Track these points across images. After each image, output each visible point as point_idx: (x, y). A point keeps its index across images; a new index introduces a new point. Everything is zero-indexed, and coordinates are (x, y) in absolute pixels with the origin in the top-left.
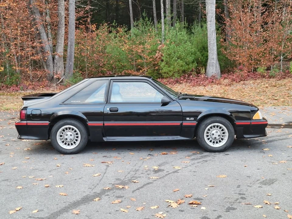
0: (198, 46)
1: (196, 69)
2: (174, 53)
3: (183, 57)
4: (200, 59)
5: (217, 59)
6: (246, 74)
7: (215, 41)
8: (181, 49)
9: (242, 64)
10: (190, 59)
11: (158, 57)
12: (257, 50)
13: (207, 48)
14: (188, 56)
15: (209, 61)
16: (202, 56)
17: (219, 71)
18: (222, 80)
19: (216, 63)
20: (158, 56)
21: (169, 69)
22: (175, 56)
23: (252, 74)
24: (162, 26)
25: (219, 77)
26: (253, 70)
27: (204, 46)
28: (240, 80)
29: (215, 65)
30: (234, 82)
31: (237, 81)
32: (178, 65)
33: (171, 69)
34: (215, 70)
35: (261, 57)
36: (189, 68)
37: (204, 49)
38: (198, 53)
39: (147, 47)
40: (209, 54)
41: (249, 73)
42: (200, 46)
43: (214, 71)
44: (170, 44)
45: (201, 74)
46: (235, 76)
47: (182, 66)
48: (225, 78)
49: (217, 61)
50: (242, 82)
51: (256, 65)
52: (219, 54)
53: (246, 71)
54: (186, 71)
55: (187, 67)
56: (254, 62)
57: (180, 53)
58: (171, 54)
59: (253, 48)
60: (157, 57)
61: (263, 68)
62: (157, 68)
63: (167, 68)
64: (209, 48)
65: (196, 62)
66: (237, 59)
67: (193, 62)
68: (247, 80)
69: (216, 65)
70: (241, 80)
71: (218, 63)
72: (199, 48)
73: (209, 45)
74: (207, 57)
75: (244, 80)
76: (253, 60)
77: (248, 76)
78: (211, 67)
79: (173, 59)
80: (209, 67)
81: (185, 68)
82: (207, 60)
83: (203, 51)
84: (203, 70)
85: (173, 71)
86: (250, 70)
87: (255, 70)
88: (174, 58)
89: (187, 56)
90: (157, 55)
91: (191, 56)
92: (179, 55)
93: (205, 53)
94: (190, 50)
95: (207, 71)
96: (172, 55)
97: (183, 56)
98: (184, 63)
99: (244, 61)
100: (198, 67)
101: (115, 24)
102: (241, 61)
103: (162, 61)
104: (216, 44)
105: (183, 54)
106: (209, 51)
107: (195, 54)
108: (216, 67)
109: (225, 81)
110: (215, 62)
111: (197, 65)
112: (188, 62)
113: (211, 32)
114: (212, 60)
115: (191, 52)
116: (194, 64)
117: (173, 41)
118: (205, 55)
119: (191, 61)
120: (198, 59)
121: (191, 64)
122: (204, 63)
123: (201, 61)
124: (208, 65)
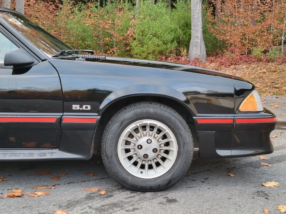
0: (179, 22)
1: (177, 49)
2: (149, 29)
3: (159, 35)
4: (181, 38)
5: (202, 37)
6: (238, 57)
7: (200, 15)
8: (157, 24)
9: (234, 45)
10: (169, 37)
11: (130, 35)
12: (252, 28)
13: (191, 25)
14: (166, 33)
15: (192, 41)
16: (184, 34)
17: (205, 52)
18: (208, 64)
19: (201, 42)
20: (130, 34)
21: (142, 48)
22: (149, 33)
23: (246, 57)
25: (204, 60)
26: (246, 53)
27: (187, 22)
28: (230, 64)
29: (199, 45)
30: (223, 67)
31: (226, 66)
32: (152, 44)
33: (144, 49)
34: (199, 51)
35: (257, 36)
36: (167, 49)
37: (187, 26)
38: (180, 31)
39: (117, 23)
40: (192, 31)
41: (242, 56)
42: (182, 22)
43: (198, 53)
44: (144, 19)
45: (181, 56)
46: (224, 59)
47: (158, 46)
48: (212, 62)
49: (202, 40)
50: (232, 66)
51: (251, 47)
52: (205, 32)
53: (238, 54)
54: (163, 52)
55: (164, 47)
56: (248, 43)
57: (155, 29)
58: (145, 30)
59: (247, 25)
60: (128, 35)
61: (259, 49)
62: (128, 48)
63: (140, 48)
64: (192, 24)
65: (175, 41)
66: (228, 38)
67: (172, 41)
68: (238, 65)
69: (201, 45)
70: (232, 64)
71: (203, 42)
72: (181, 25)
73: (192, 20)
74: (190, 35)
75: (235, 64)
76: (247, 40)
77: (240, 59)
78: (194, 48)
79: (147, 36)
80: (192, 48)
81: (162, 48)
82: (190, 39)
83: (186, 28)
84: (184, 51)
85: (147, 51)
86: (244, 53)
87: (250, 52)
88: (148, 35)
90: (129, 32)
91: (170, 34)
92: (154, 32)
93: (188, 30)
94: (168, 26)
95: (190, 52)
96: (145, 32)
97: (159, 33)
98: (161, 42)
99: (236, 41)
100: (178, 48)
102: (232, 41)
103: (135, 39)
104: (201, 19)
105: (159, 31)
106: (192, 28)
108: (201, 47)
109: (211, 65)
110: (199, 41)
111: (177, 45)
112: (165, 41)
113: (196, 2)
114: (196, 39)
115: (170, 28)
116: (173, 43)
117: (147, 14)
118: (188, 33)
119: (169, 40)
120: (179, 38)
121: (169, 44)
122: (186, 43)
123: (182, 40)
124: (191, 44)
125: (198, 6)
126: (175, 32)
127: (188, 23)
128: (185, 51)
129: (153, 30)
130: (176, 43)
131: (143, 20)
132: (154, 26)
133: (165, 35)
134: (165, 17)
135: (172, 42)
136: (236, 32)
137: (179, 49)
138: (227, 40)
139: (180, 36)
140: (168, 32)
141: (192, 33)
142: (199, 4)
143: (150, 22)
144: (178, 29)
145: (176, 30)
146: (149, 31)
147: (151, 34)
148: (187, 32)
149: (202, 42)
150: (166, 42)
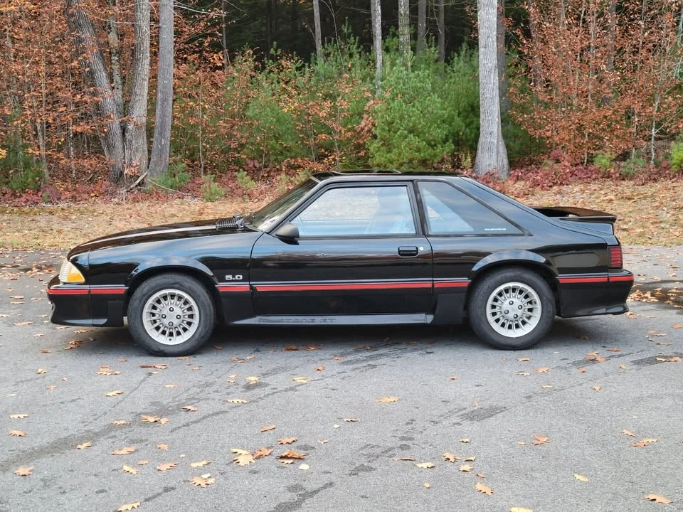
0: (458, 103)
1: (453, 156)
2: (401, 120)
3: (420, 130)
4: (461, 134)
5: (500, 134)
6: (568, 171)
7: (496, 92)
8: (415, 110)
9: (560, 147)
10: (438, 133)
11: (366, 129)
12: (595, 114)
13: (479, 109)
14: (433, 127)
15: (481, 140)
16: (468, 126)
17: (506, 161)
18: (511, 182)
19: (498, 142)
20: (365, 126)
21: (388, 155)
22: (402, 126)
23: (581, 169)
24: (378, 56)
25: (504, 176)
26: (586, 161)
27: (473, 103)
28: (551, 184)
29: (494, 147)
30: (538, 189)
31: (543, 187)
32: (408, 147)
33: (392, 156)
34: (495, 160)
35: (603, 130)
36: (435, 156)
37: (472, 110)
38: (458, 121)
39: (341, 105)
40: (481, 122)
41: (574, 168)
42: (463, 103)
43: (493, 162)
44: (393, 99)
45: (462, 169)
46: (541, 174)
47: (419, 150)
48: (518, 178)
49: (501, 138)
50: (555, 188)
51: (593, 149)
52: (505, 120)
53: (567, 164)
54: (428, 162)
55: (429, 151)
56: (588, 142)
57: (413, 119)
58: (394, 121)
59: (584, 109)
60: (363, 129)
61: (608, 155)
62: (362, 153)
63: (385, 155)
64: (481, 110)
65: (451, 141)
66: (549, 134)
67: (445, 141)
68: (567, 185)
69: (497, 148)
70: (555, 184)
71: (502, 143)
72: (461, 110)
73: (481, 102)
74: (478, 129)
75: (561, 184)
76: (587, 137)
77: (570, 175)
78: (486, 154)
79: (398, 133)
80: (482, 153)
81: (426, 153)
82: (478, 136)
83: (471, 115)
84: (466, 159)
85: (398, 160)
86: (579, 161)
87: (590, 161)
88: (400, 131)
89: (430, 127)
90: (363, 124)
91: (440, 128)
92: (411, 124)
93: (475, 119)
94: (437, 113)
95: (477, 160)
96: (394, 124)
97: (420, 126)
98: (424, 143)
99: (564, 139)
100: (456, 153)
101: (276, 50)
102: (556, 139)
103: (375, 137)
104: (497, 100)
105: (420, 123)
106: (482, 116)
107: (449, 121)
108: (498, 152)
109: (516, 185)
110: (496, 141)
111: (453, 147)
112: (432, 140)
113: (488, 70)
114: (489, 136)
115: (441, 117)
116: (446, 145)
117: (398, 92)
118: (474, 126)
119: (439, 139)
120: (458, 133)
121: (440, 146)
122: (471, 143)
123: (464, 137)
124: (480, 147)
125: (492, 77)
126: (450, 124)
127: (475, 105)
128: (469, 160)
129: (408, 121)
130: (452, 145)
131: (390, 101)
132: (411, 114)
133: (431, 130)
135: (445, 143)
136: (564, 123)
137: (458, 155)
138: (548, 138)
139: (460, 131)
140: (438, 125)
141: (481, 125)
142: (494, 72)
143: (404, 106)
144: (456, 118)
145: (453, 120)
146: (402, 124)
147: (405, 129)
148: (473, 121)
149: (500, 143)
150: (433, 143)
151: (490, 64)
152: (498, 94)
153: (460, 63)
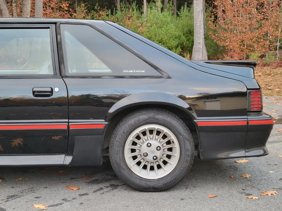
0: (183, 29)
2: (155, 36)
3: (165, 41)
4: (185, 44)
5: (204, 44)
7: (202, 23)
8: (162, 31)
9: (233, 51)
10: (174, 43)
12: (249, 35)
13: (193, 32)
14: (171, 40)
15: (194, 47)
16: (188, 40)
19: (203, 48)
22: (156, 39)
26: (245, 58)
27: (191, 29)
29: (201, 50)
35: (254, 42)
37: (190, 33)
38: (183, 37)
40: (194, 38)
42: (186, 29)
43: (200, 57)
44: (151, 26)
49: (204, 46)
51: (249, 52)
52: (206, 38)
53: (237, 59)
56: (246, 49)
57: (161, 36)
58: (151, 37)
59: (245, 32)
61: (256, 54)
65: (180, 47)
66: (227, 44)
69: (203, 50)
71: (205, 48)
72: (185, 32)
73: (195, 28)
74: (193, 42)
76: (245, 46)
78: (197, 53)
80: (195, 53)
82: (193, 45)
83: (189, 35)
84: (187, 56)
86: (242, 58)
87: (248, 57)
89: (169, 40)
91: (174, 41)
92: (160, 39)
93: (192, 37)
94: (173, 33)
95: (192, 57)
97: (165, 39)
99: (235, 46)
100: (182, 53)
101: (97, 7)
102: (231, 46)
104: (202, 26)
105: (164, 38)
106: (195, 35)
107: (179, 37)
108: (203, 53)
110: (201, 47)
111: (181, 50)
112: (170, 46)
113: (198, 12)
114: (198, 45)
115: (175, 35)
116: (177, 49)
117: (154, 22)
118: (191, 40)
119: (174, 46)
120: (183, 44)
121: (174, 49)
122: (189, 48)
123: (186, 46)
124: (193, 50)
125: (200, 15)
126: (179, 39)
127: (192, 30)
128: (189, 56)
129: (159, 37)
130: (180, 49)
131: (150, 27)
132: (160, 33)
134: (170, 25)
135: (176, 48)
136: (235, 39)
137: (183, 54)
138: (227, 46)
139: (184, 42)
140: (173, 39)
141: (194, 39)
142: (201, 13)
143: (157, 29)
144: (182, 36)
145: (180, 37)
146: (156, 38)
147: (157, 41)
148: (190, 38)
149: (204, 48)
150: (171, 48)
151: (199, 9)
152: (203, 24)
153: (184, 11)
